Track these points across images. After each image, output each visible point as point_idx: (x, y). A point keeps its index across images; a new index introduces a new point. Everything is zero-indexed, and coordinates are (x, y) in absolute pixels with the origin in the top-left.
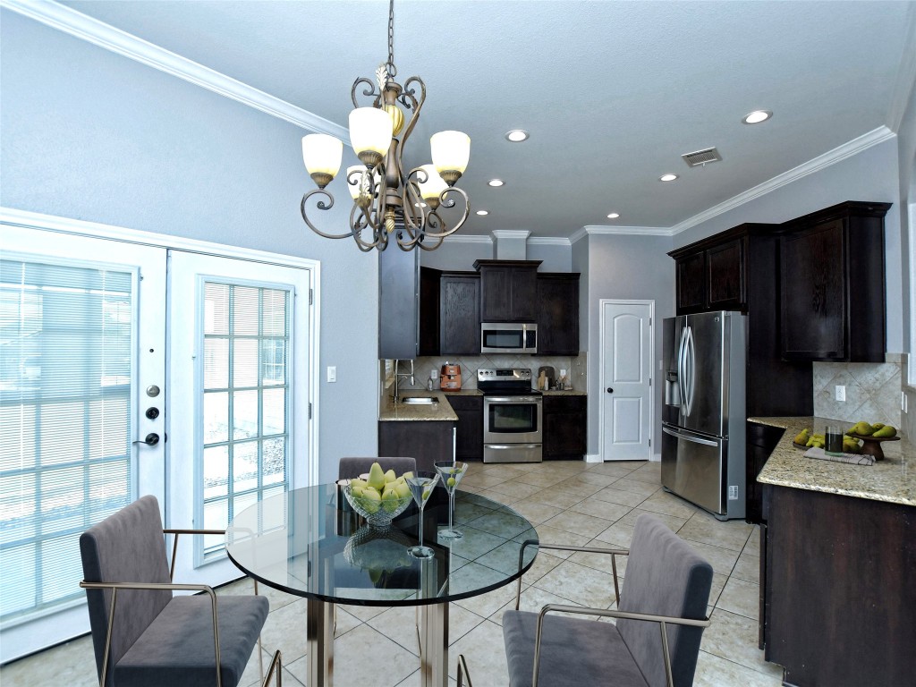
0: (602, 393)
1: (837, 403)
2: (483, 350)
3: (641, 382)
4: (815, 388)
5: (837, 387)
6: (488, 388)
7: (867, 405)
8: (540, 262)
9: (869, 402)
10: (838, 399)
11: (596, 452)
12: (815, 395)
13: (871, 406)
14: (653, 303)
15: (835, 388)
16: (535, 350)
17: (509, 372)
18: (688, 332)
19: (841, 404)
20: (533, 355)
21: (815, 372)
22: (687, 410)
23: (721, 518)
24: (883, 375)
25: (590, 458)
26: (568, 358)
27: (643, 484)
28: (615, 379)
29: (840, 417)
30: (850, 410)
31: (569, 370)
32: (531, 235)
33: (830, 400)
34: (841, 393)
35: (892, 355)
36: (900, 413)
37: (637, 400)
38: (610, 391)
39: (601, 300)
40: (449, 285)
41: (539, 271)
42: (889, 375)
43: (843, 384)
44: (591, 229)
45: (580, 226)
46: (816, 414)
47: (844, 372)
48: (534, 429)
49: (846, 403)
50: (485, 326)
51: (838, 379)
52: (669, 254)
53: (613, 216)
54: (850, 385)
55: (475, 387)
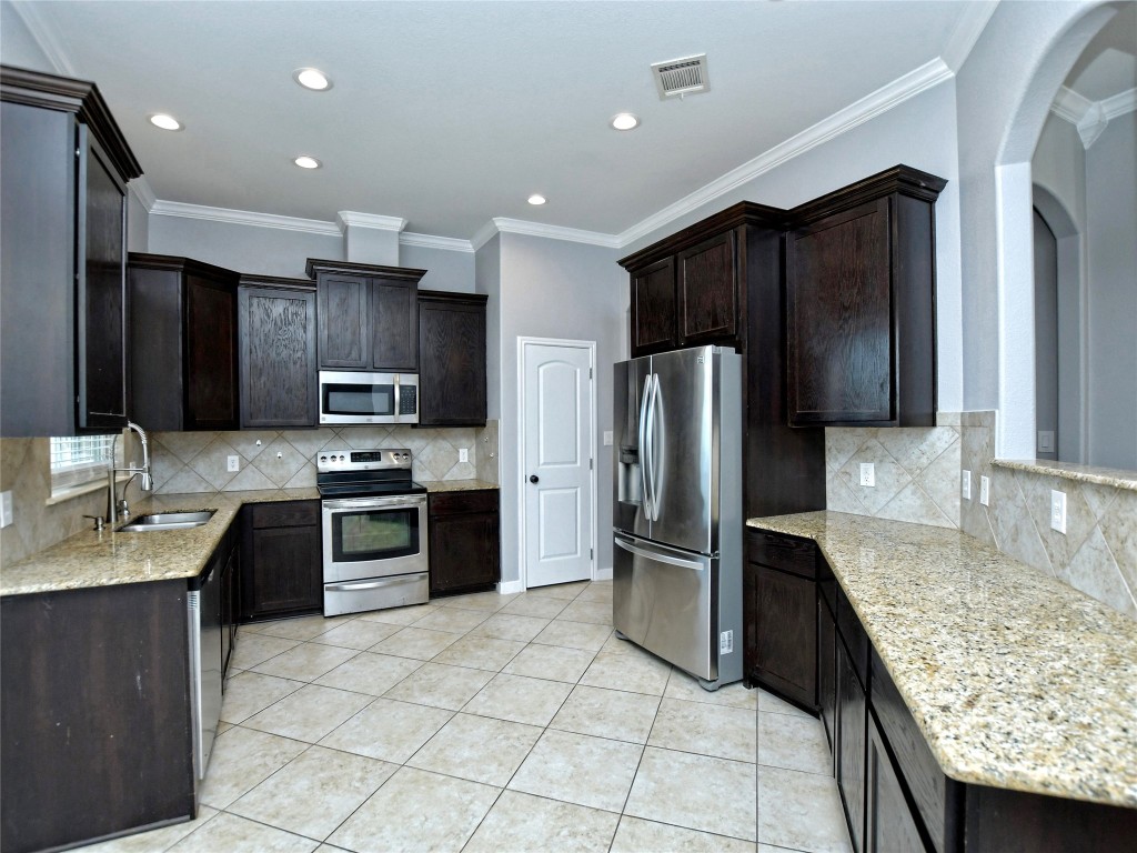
0: (523, 486)
1: (862, 489)
2: (325, 419)
3: (579, 464)
4: (828, 468)
5: (863, 465)
6: (335, 484)
7: (908, 492)
8: (422, 273)
9: (911, 487)
10: (863, 483)
11: (515, 577)
12: (829, 477)
13: (914, 493)
14: (594, 346)
15: (858, 468)
16: (413, 418)
17: (375, 456)
18: (653, 383)
19: (867, 491)
20: (414, 426)
21: (829, 443)
22: (653, 510)
23: (710, 686)
24: (933, 445)
25: (506, 587)
26: (471, 430)
27: (587, 627)
28: (542, 461)
29: (867, 510)
30: (882, 499)
31: (473, 450)
32: (407, 228)
33: (852, 485)
34: (867, 475)
35: (946, 415)
36: (958, 503)
37: (573, 491)
38: (535, 480)
39: (519, 338)
40: (255, 301)
41: (419, 288)
42: (941, 446)
43: (872, 461)
44: (503, 224)
45: (486, 218)
46: (830, 506)
47: (873, 443)
48: (412, 548)
49: (875, 489)
50: (327, 377)
51: (862, 453)
52: (621, 263)
53: (537, 200)
54: (881, 461)
55: (314, 483)
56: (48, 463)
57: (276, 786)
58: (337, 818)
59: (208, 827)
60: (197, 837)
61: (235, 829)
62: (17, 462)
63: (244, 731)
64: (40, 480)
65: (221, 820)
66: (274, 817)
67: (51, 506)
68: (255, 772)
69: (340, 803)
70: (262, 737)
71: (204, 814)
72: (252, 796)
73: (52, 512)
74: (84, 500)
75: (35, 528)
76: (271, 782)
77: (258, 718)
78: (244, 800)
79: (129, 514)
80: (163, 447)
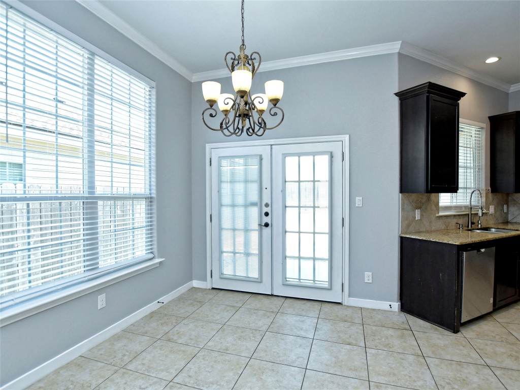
56: (438, 203)
57: (491, 344)
58: (503, 365)
59: (457, 337)
60: (451, 337)
61: (464, 343)
62: (423, 201)
63: (499, 325)
64: (433, 207)
65: (462, 339)
66: (480, 349)
67: (438, 217)
68: (488, 336)
69: (509, 363)
70: (504, 330)
71: (459, 334)
72: (479, 341)
73: (439, 219)
74: (457, 217)
75: (431, 222)
76: (491, 342)
77: (510, 325)
78: (476, 340)
79: (481, 226)
80: (515, 201)
